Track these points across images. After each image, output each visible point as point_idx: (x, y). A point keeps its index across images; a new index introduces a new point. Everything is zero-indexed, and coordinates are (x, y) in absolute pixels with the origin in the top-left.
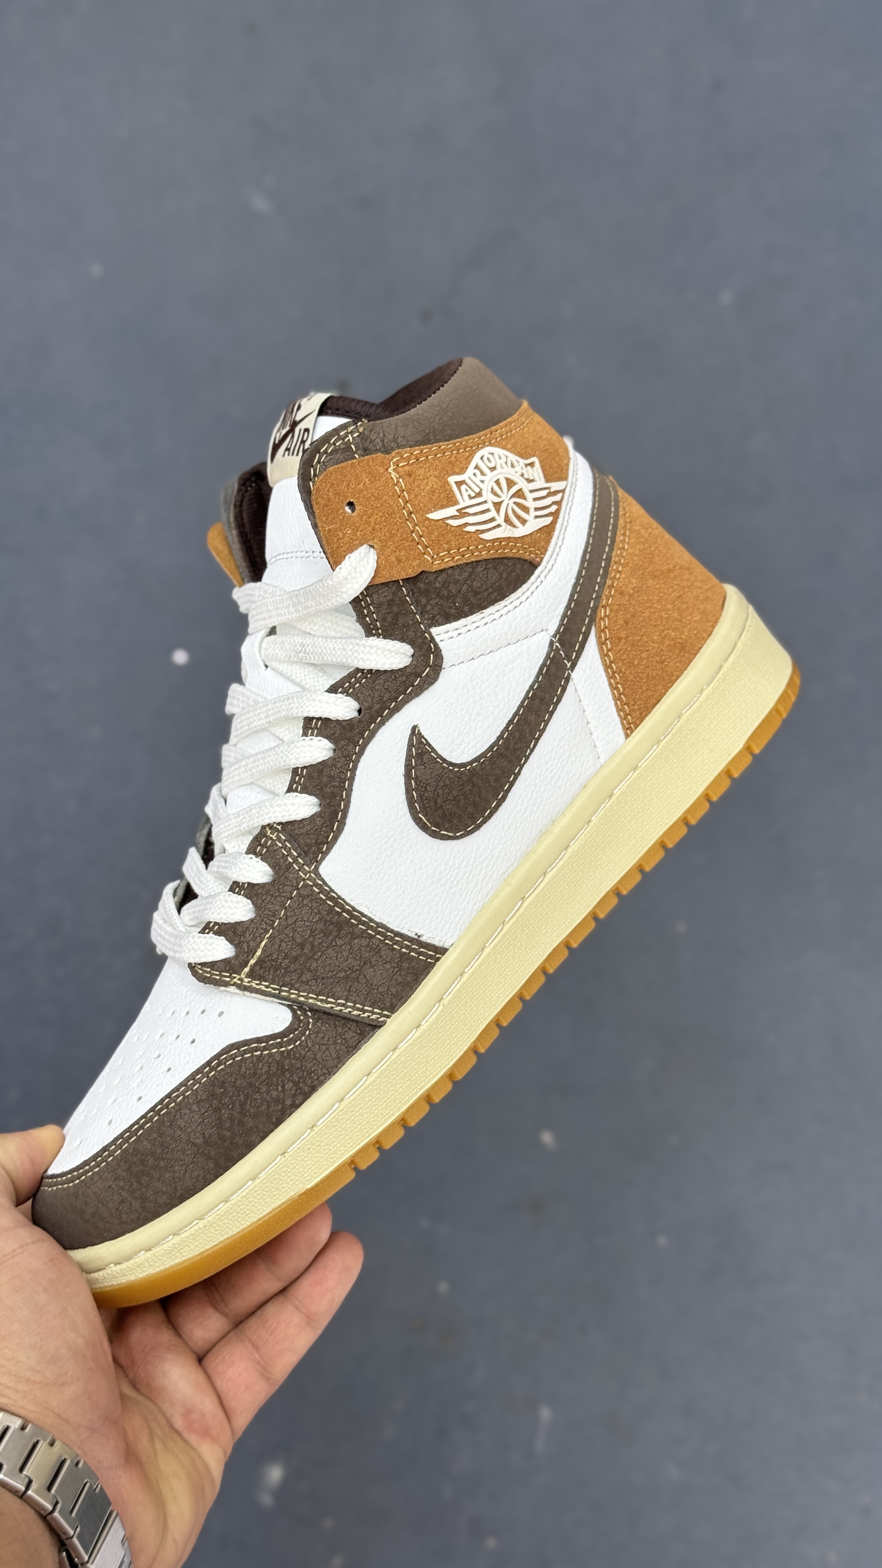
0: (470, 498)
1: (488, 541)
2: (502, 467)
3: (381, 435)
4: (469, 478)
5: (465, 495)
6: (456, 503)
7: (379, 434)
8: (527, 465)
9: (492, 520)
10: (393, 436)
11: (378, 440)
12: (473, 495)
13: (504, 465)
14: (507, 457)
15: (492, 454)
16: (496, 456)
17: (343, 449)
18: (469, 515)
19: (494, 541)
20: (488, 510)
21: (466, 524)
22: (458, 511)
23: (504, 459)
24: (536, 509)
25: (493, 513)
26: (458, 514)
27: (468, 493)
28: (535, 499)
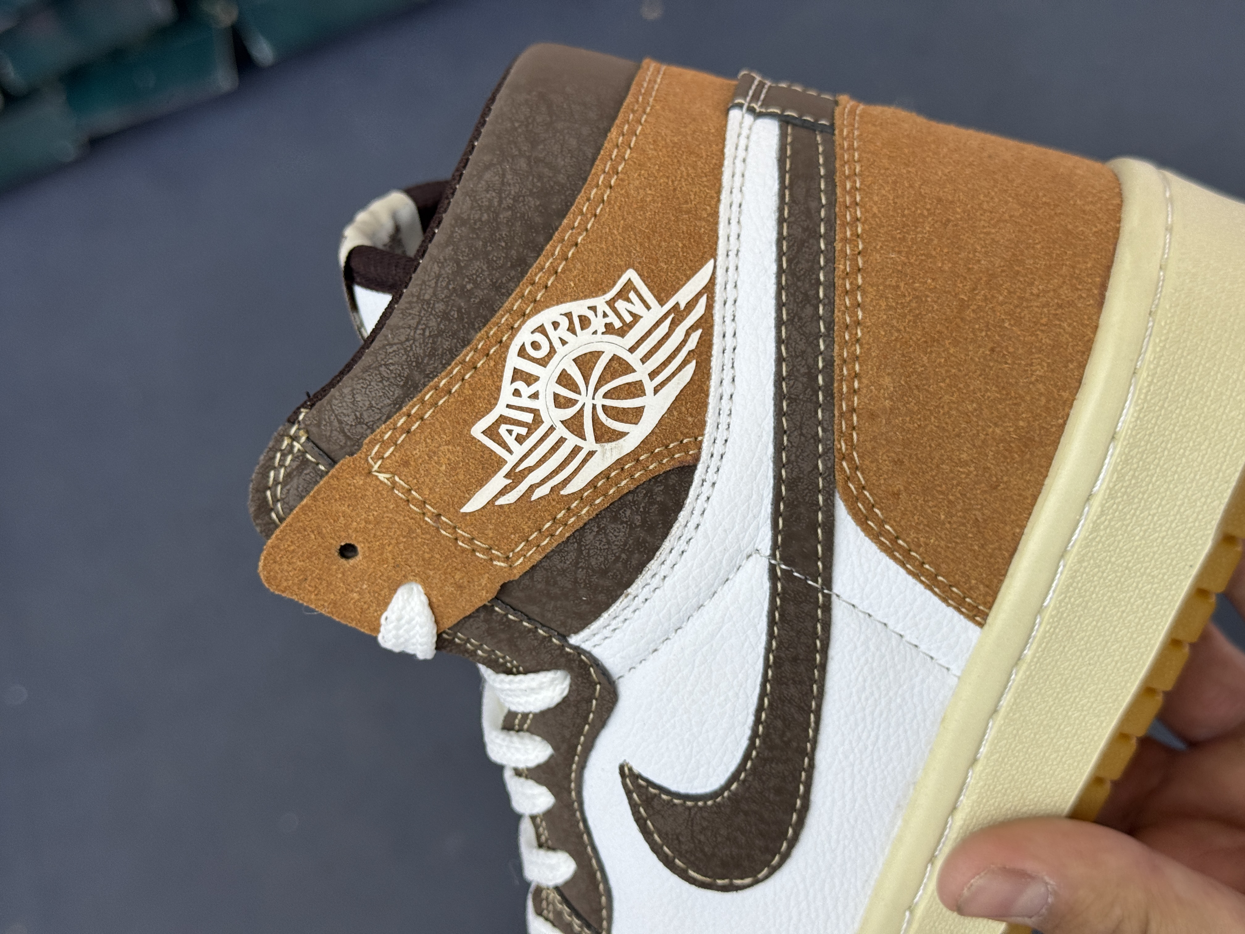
0: (520, 439)
1: (584, 490)
2: (564, 342)
3: (336, 423)
4: (508, 406)
5: (510, 441)
6: (501, 462)
7: (331, 423)
8: (611, 303)
9: (576, 450)
10: (352, 417)
11: (335, 433)
12: (523, 431)
13: (568, 336)
14: (569, 315)
15: (541, 329)
16: (549, 328)
17: (297, 467)
18: (530, 470)
19: (592, 484)
20: (562, 440)
21: (532, 489)
22: (507, 476)
23: (564, 323)
24: (653, 375)
25: (572, 440)
26: (509, 481)
27: (514, 434)
28: (644, 360)
